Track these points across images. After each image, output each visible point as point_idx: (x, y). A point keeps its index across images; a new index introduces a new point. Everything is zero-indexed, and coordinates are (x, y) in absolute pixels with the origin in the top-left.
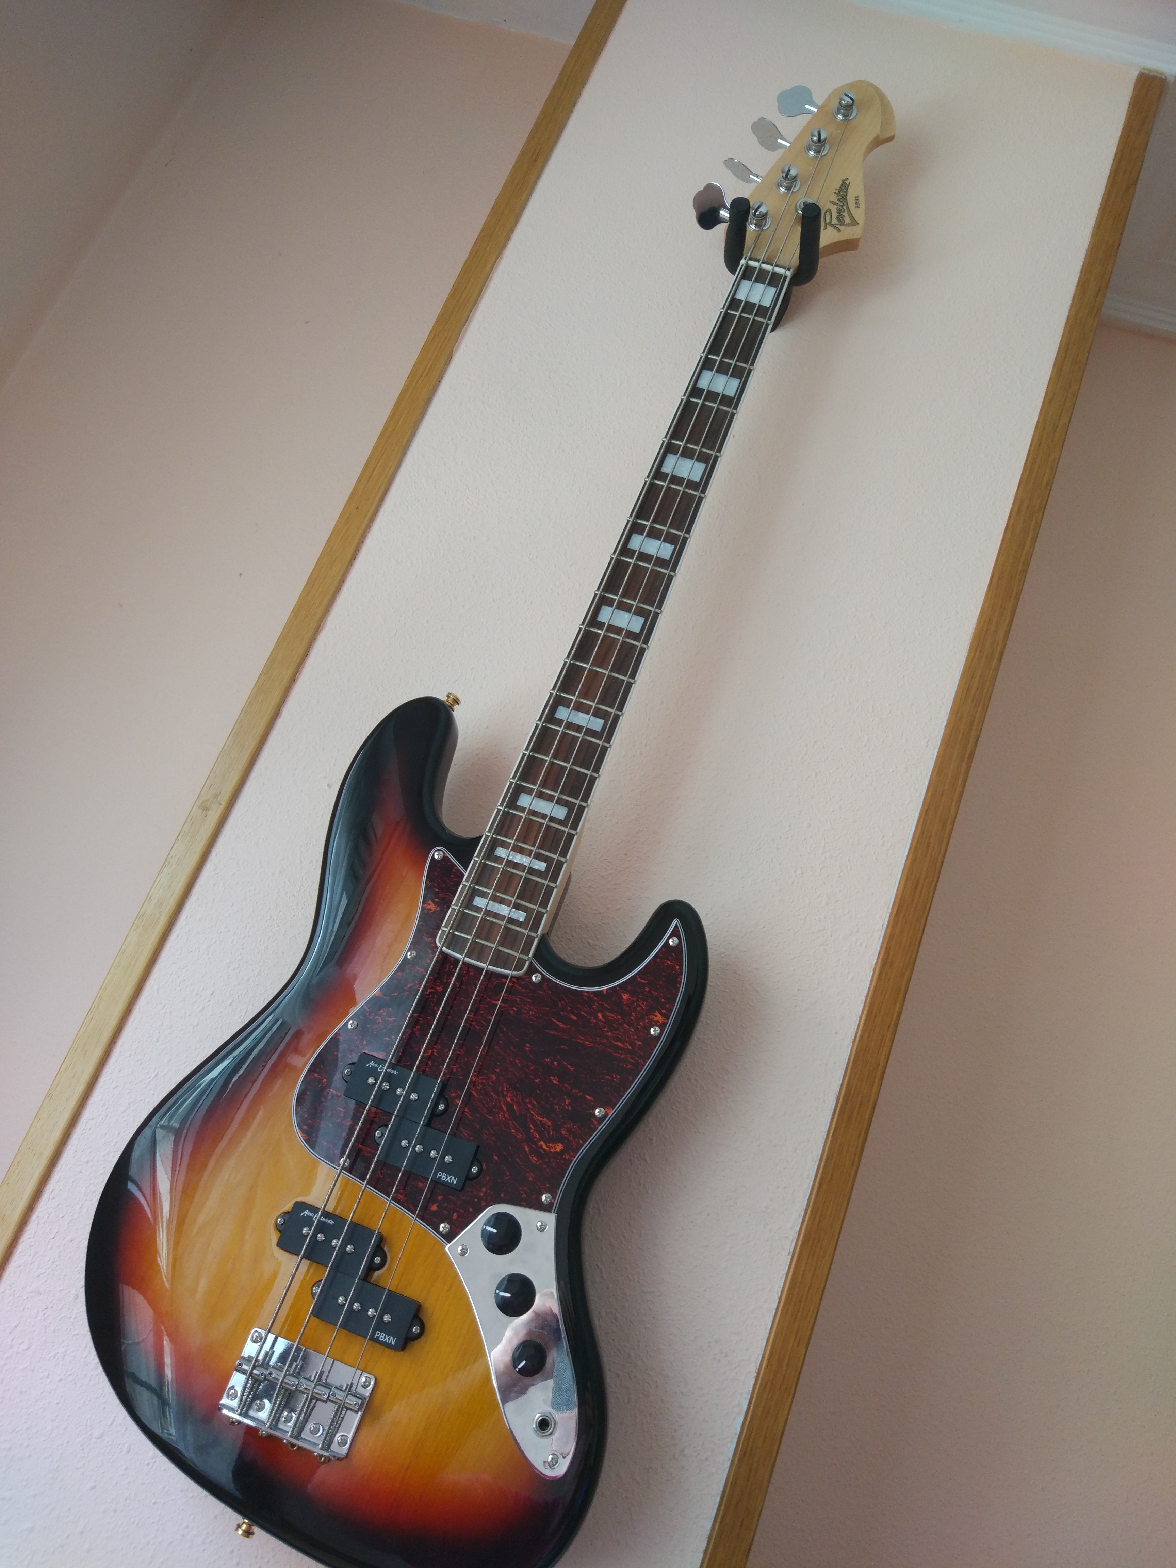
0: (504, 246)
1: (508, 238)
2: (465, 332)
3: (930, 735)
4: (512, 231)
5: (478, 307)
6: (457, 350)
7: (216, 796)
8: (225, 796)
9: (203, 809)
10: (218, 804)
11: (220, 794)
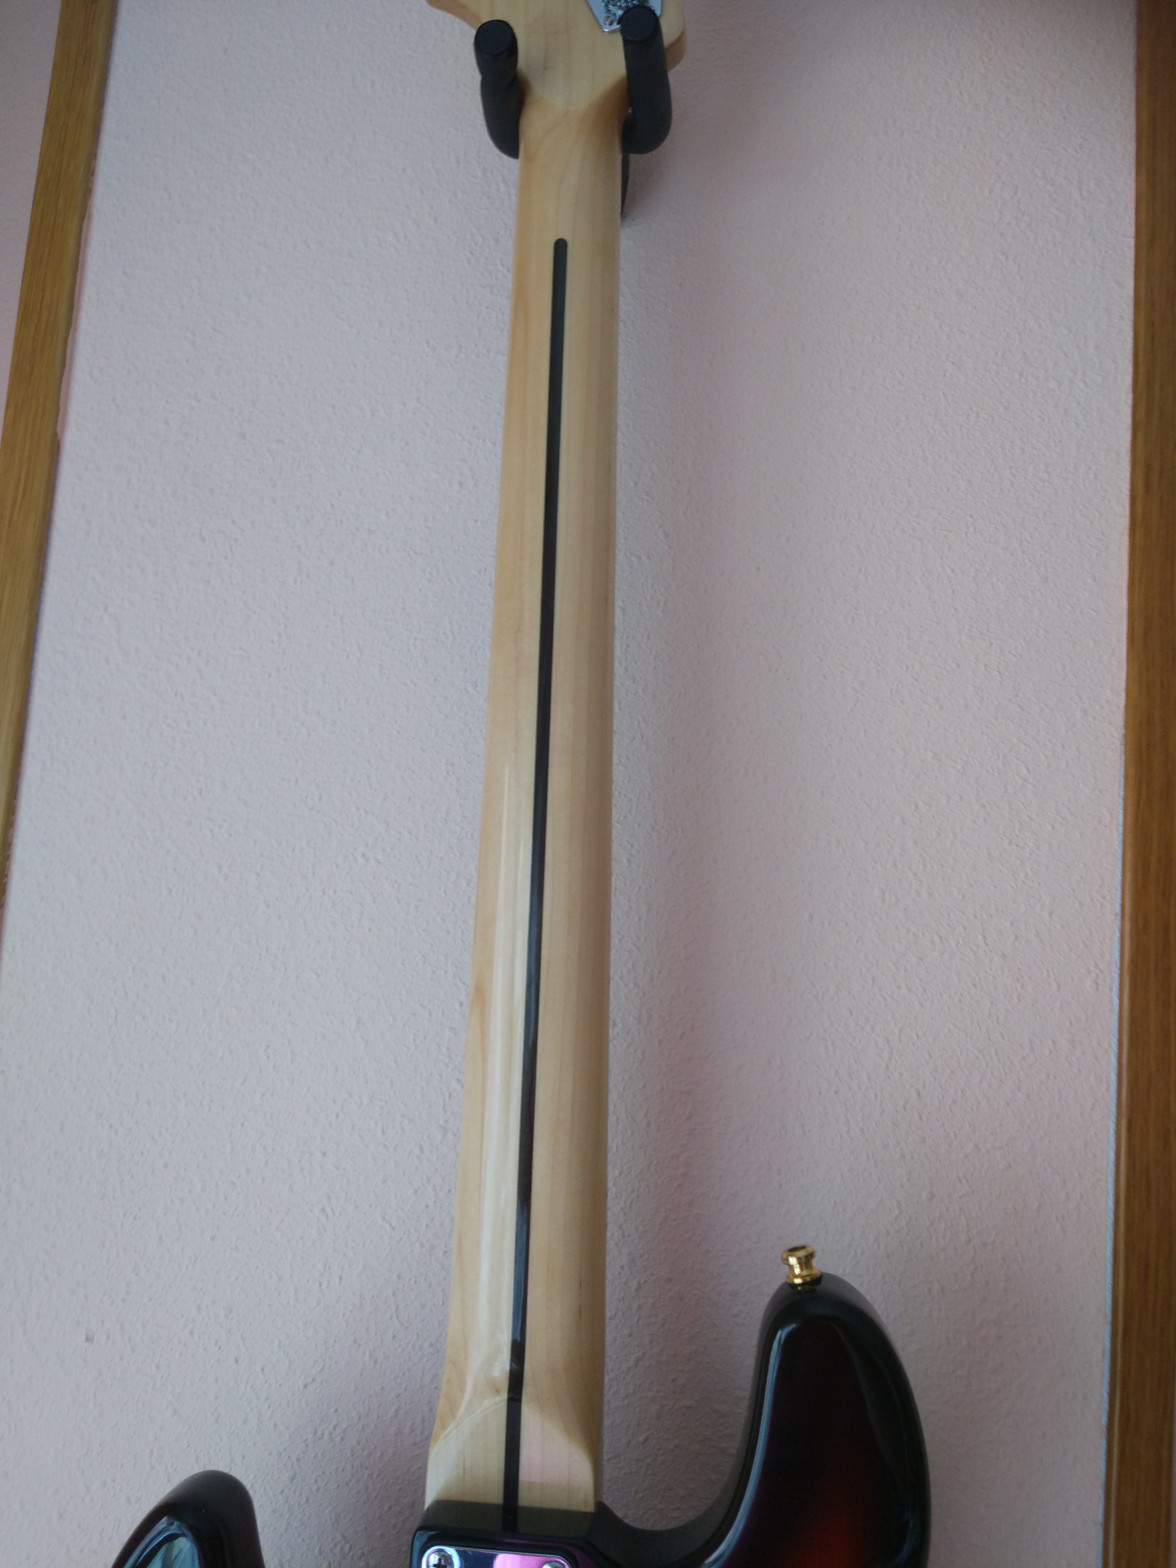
0: (88, 192)
1: (90, 173)
2: (68, 386)
3: (1097, 965)
4: (93, 156)
5: (75, 330)
6: (64, 426)
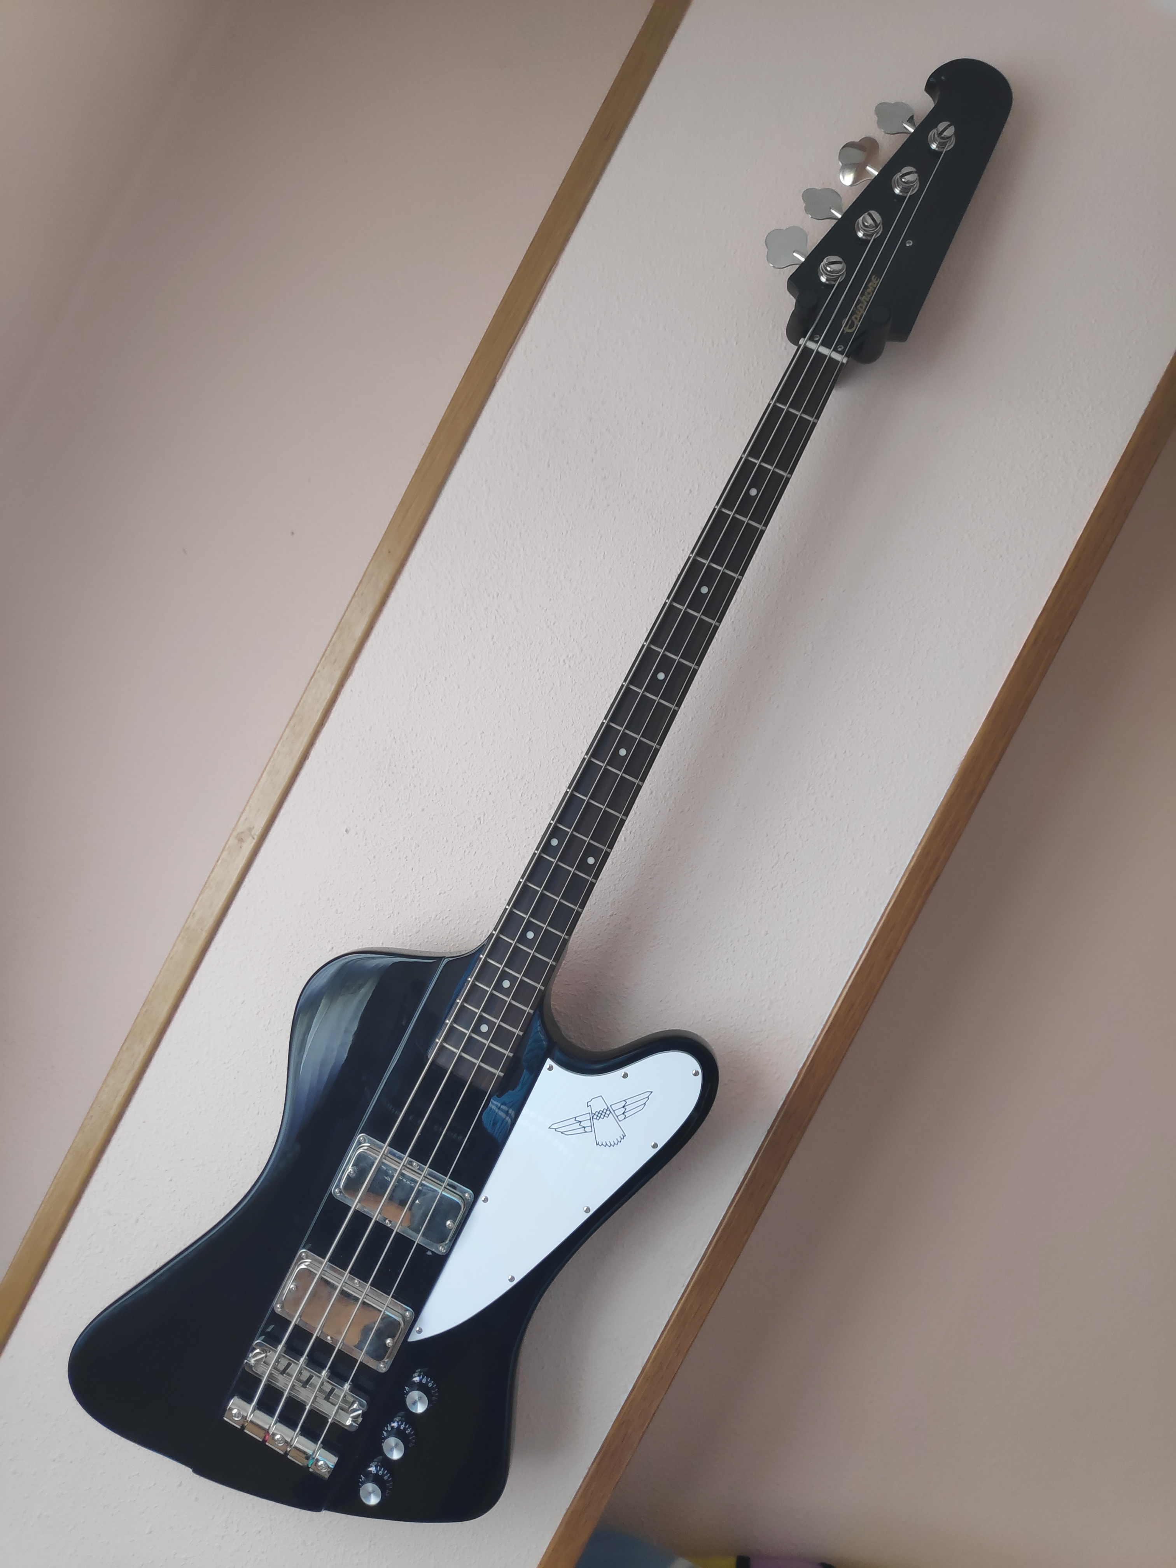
7: (250, 830)
8: (258, 831)
9: (239, 840)
10: (251, 838)
11: (253, 828)
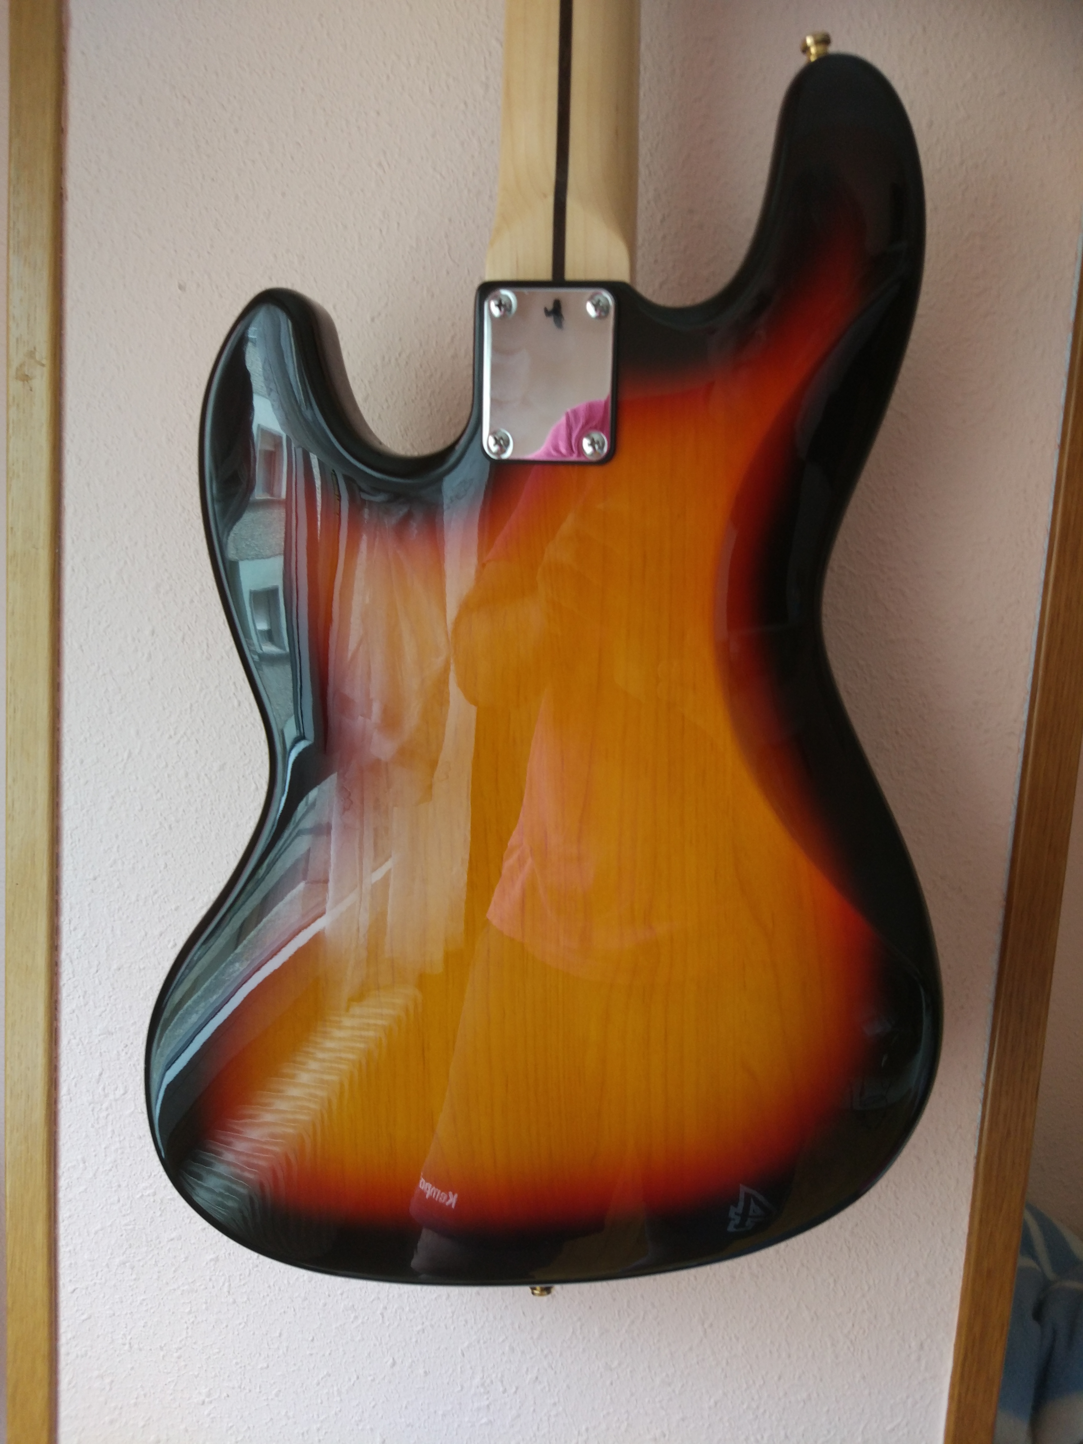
7: (31, 354)
8: (43, 351)
9: (23, 380)
10: (39, 367)
11: (35, 348)
